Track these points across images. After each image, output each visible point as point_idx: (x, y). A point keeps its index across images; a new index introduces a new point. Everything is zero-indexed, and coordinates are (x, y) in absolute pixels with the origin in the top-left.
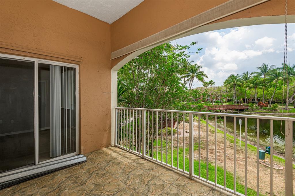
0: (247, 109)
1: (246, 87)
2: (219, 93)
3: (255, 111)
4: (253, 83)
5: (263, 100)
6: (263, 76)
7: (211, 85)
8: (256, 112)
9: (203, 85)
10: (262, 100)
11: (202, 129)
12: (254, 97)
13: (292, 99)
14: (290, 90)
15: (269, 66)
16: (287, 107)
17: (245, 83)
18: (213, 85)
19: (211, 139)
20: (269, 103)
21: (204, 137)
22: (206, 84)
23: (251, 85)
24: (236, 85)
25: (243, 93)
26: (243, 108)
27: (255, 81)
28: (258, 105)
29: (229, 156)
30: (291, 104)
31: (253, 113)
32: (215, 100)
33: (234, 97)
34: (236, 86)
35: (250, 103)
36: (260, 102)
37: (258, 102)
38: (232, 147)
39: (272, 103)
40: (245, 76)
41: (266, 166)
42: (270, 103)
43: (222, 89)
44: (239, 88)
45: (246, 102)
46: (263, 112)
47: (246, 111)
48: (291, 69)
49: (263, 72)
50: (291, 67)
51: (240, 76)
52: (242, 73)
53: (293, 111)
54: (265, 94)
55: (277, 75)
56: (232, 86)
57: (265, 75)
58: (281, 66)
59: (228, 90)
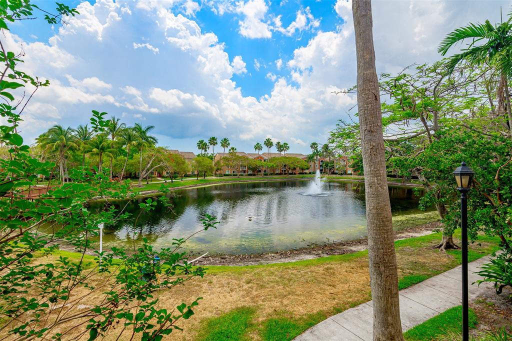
1: (85, 152)
6: (110, 137)
13: (145, 173)
14: (143, 160)
15: (119, 123)
16: (140, 183)
17: (83, 145)
20: (120, 178)
23: (95, 150)
24: (64, 146)
27: (101, 143)
30: (145, 178)
33: (61, 170)
34: (66, 148)
39: (123, 179)
40: (83, 132)
44: (70, 152)
48: (143, 132)
49: (111, 131)
50: (143, 129)
51: (73, 131)
52: (78, 125)
53: (147, 188)
54: (113, 165)
55: (130, 139)
56: (57, 149)
57: (113, 135)
58: (133, 126)
59: (47, 155)
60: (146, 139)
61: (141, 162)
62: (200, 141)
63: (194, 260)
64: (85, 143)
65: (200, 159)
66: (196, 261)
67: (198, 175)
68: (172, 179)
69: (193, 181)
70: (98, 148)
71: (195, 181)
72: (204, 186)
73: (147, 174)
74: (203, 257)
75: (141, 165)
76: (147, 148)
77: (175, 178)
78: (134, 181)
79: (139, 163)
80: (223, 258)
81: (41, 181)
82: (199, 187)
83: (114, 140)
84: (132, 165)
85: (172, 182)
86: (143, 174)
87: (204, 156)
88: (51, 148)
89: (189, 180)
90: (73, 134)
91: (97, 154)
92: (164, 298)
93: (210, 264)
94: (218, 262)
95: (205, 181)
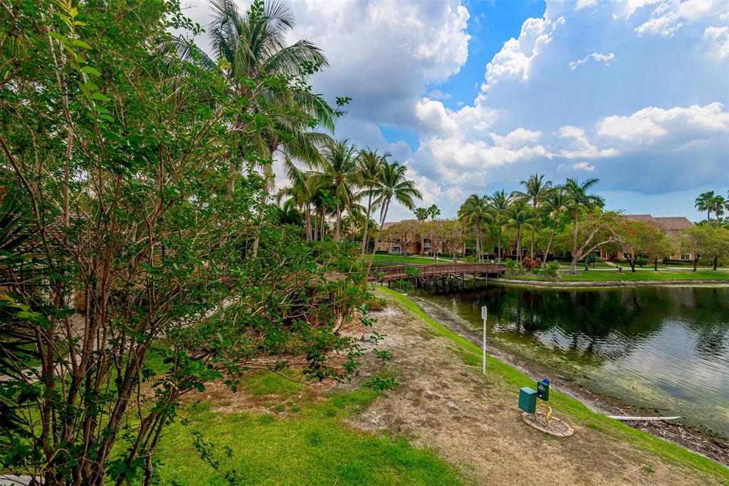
0: (503, 272)
1: (501, 224)
2: (448, 236)
3: (518, 277)
4: (514, 217)
5: (532, 253)
6: (531, 202)
7: (433, 217)
8: (519, 280)
9: (416, 215)
10: (530, 253)
11: (402, 328)
12: (516, 246)
13: (581, 253)
14: (579, 233)
15: (543, 182)
16: (573, 268)
17: (498, 215)
18: (437, 216)
19: (421, 356)
20: (542, 260)
21: (404, 352)
22: (421, 213)
23: (511, 221)
24: (480, 218)
25: (495, 236)
26: (496, 270)
27: (519, 211)
28: (523, 264)
29: (456, 407)
30: (581, 261)
31: (513, 281)
32: (440, 251)
33: (478, 246)
34: (482, 220)
35: (507, 259)
36: (527, 258)
37: (523, 257)
38: (465, 378)
39: (547, 261)
40: (500, 199)
41: (537, 430)
42: (545, 260)
43: (455, 227)
44: (486, 225)
45: (501, 256)
46: (532, 280)
47: (500, 277)
48: (580, 190)
49: (532, 194)
50: (580, 185)
51: (489, 199)
52: (494, 192)
53: (584, 277)
54: (535, 240)
55: (558, 202)
56: (474, 221)
57: (535, 200)
58: (564, 183)
59: (466, 229)
60: (585, 200)
61: (576, 236)
62: (702, 195)
63: (639, 418)
64: (501, 213)
65: (703, 230)
66: (644, 421)
67: (695, 263)
68: (633, 267)
69: (682, 273)
70: (515, 219)
71: (690, 273)
72: (709, 286)
73: (584, 255)
74: (663, 421)
75: (575, 241)
76: (585, 214)
77: (641, 264)
78: (564, 264)
79: (573, 238)
80: (717, 444)
81: (461, 257)
82: (696, 286)
83: (537, 206)
84: (562, 241)
85: (634, 271)
86: (578, 255)
87: (713, 224)
88: (468, 221)
89: (674, 271)
90: (489, 202)
91: (514, 226)
92: (549, 447)
93: (675, 440)
94: (698, 444)
95: (715, 275)
